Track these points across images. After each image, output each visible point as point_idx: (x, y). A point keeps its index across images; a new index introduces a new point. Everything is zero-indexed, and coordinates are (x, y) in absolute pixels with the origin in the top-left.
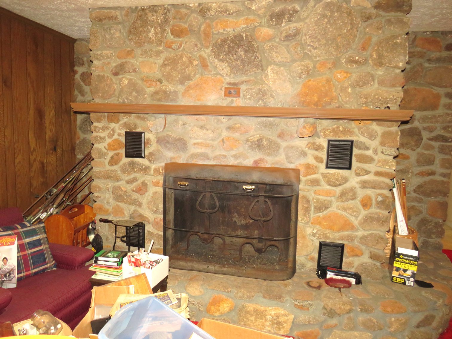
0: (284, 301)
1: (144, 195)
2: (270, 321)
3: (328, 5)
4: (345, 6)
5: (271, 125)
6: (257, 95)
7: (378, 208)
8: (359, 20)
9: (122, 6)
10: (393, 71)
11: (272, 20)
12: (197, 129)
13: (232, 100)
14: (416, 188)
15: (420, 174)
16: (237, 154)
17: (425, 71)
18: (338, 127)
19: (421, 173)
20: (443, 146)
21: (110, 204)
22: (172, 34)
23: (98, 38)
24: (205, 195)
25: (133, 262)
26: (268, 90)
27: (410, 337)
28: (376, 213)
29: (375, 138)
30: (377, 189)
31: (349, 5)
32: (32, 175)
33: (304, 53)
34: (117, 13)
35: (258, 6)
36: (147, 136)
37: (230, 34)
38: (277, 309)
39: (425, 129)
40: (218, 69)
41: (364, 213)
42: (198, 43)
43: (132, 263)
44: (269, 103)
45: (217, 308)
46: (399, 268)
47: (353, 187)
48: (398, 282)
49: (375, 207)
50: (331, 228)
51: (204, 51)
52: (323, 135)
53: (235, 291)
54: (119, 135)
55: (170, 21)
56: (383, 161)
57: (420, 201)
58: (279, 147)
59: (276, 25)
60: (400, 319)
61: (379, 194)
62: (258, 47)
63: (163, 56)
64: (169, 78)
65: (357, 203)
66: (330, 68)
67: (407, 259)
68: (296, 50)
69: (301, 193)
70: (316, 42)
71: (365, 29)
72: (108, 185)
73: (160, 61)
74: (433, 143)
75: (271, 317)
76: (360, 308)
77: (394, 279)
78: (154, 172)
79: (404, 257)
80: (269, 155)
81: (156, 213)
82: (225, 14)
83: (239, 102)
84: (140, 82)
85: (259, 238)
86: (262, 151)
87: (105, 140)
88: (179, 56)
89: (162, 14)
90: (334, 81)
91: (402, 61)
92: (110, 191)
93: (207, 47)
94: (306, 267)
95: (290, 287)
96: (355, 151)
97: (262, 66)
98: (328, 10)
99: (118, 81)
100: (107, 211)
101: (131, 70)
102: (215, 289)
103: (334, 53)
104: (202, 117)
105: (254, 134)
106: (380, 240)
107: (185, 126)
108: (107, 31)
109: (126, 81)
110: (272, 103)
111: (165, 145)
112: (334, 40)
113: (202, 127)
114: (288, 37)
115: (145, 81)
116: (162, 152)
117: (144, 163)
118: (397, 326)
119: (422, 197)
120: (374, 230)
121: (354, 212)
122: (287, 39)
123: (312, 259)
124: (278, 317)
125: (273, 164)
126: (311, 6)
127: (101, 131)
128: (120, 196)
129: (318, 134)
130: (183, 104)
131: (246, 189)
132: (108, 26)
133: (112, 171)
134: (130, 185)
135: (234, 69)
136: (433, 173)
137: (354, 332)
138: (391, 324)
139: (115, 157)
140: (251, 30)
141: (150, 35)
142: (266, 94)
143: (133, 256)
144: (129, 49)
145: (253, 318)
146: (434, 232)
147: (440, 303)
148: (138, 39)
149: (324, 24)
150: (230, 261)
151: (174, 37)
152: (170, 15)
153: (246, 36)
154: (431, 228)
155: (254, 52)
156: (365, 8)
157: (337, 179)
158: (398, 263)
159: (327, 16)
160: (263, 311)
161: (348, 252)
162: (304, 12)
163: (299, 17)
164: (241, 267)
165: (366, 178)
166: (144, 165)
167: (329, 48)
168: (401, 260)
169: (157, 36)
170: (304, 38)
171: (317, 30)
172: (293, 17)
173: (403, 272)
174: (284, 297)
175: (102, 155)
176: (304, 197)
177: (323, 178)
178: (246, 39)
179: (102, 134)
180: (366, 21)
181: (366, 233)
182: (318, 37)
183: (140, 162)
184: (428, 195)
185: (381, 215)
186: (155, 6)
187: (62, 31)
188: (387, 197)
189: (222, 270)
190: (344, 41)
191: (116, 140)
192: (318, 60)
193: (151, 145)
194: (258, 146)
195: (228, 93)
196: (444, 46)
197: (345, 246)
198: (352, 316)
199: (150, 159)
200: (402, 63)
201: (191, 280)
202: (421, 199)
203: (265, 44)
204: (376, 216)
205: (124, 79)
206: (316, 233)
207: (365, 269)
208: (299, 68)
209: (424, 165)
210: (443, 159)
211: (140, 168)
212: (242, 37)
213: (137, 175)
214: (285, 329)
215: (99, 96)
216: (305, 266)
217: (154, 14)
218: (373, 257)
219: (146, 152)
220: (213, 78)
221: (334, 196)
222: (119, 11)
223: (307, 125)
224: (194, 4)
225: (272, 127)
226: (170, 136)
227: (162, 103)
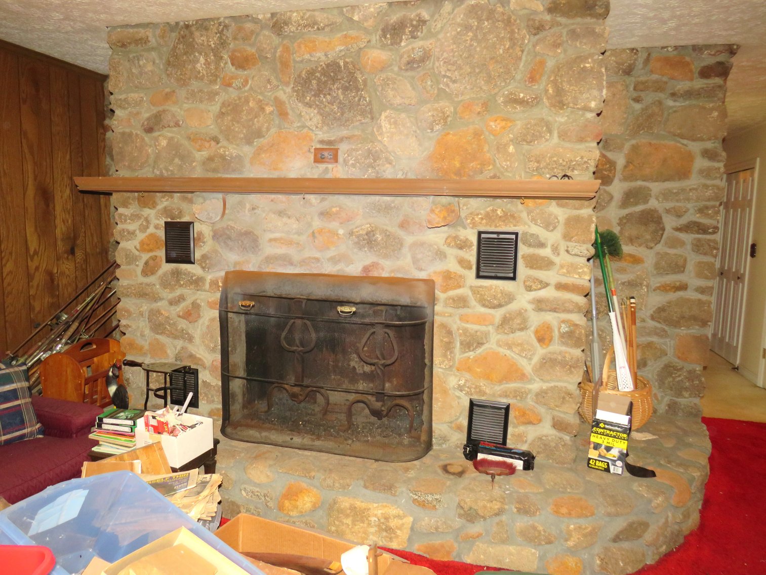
0: (397, 494)
1: (196, 323)
2: (376, 526)
3: (474, 10)
4: (500, 9)
5: (388, 208)
6: (365, 159)
7: (563, 344)
8: (524, 31)
9: (154, 22)
10: (583, 115)
11: (385, 38)
12: (273, 216)
13: (327, 168)
14: (654, 312)
15: (662, 289)
16: (335, 256)
17: (666, 113)
18: (494, 211)
19: (663, 286)
20: (699, 240)
21: (147, 338)
22: (233, 64)
23: (121, 73)
24: (294, 323)
25: (152, 426)
26: (381, 151)
27: (602, 557)
28: (560, 353)
29: (555, 228)
30: (560, 313)
31: (507, 8)
32: (32, 292)
33: (439, 89)
34: (147, 33)
35: (363, 15)
36: (198, 227)
37: (321, 61)
38: (386, 506)
39: (668, 211)
40: (303, 119)
41: (541, 351)
42: (273, 77)
43: (150, 428)
44: (384, 171)
45: (293, 502)
46: (598, 444)
47: (523, 309)
48: (597, 467)
49: (558, 343)
50: (487, 377)
51: (283, 90)
52: (470, 223)
53: (320, 475)
54: (156, 227)
55: (230, 44)
56: (568, 266)
57: (662, 334)
58: (401, 244)
59: (392, 44)
60: (584, 527)
61: (563, 322)
62: (365, 81)
63: (219, 99)
64: (229, 135)
65: (528, 336)
66: (479, 113)
67: (610, 430)
68: (424, 84)
69: (438, 320)
70: (456, 70)
71: (534, 46)
72: (141, 307)
73: (215, 108)
74: (683, 236)
75: (377, 520)
76: (516, 508)
77: (591, 462)
78: (210, 286)
79: (607, 426)
80: (386, 256)
81: (215, 352)
82: (312, 30)
83: (338, 171)
84: (186, 143)
85: (376, 393)
86: (374, 251)
87: (136, 236)
88: (243, 99)
89: (216, 33)
90: (487, 133)
91: (594, 99)
92: (145, 317)
93: (287, 84)
94: (450, 442)
95: (412, 472)
96: (523, 250)
97: (371, 112)
98: (474, 18)
99: (153, 142)
100: (141, 348)
101: (172, 124)
102: (290, 472)
103: (484, 88)
104: (280, 197)
105: (362, 224)
106: (567, 398)
107: (256, 211)
108: (133, 62)
109: (165, 142)
110: (388, 173)
111: (225, 242)
112: (485, 67)
113: (281, 213)
114: (412, 64)
115: (193, 140)
116: (220, 254)
117: (194, 271)
118: (578, 538)
119: (666, 328)
120: (557, 381)
121: (523, 350)
122: (411, 67)
123: (459, 428)
124: (387, 519)
125: (392, 271)
126: (447, 11)
127: (128, 221)
128: (160, 325)
129: (463, 222)
130: (252, 176)
131: (342, 312)
132: (135, 55)
133: (148, 285)
134: (176, 307)
135: (327, 119)
136: (683, 287)
137: (508, 546)
138: (569, 534)
139: (151, 262)
140: (354, 54)
141: (198, 66)
142: (379, 158)
143: (154, 417)
144: (168, 90)
145: (349, 521)
146: (687, 388)
147: (658, 502)
148: (181, 74)
149: (467, 40)
150: (332, 430)
151: (236, 69)
152: (229, 34)
153: (346, 63)
154: (682, 381)
155: (358, 89)
156: (535, 12)
157: (495, 296)
158: (597, 437)
159: (472, 27)
160: (365, 509)
161: (515, 417)
162: (435, 21)
163: (429, 31)
164: (346, 440)
165: (543, 293)
166: (195, 276)
167: (476, 80)
168: (602, 431)
169: (209, 68)
170: (437, 64)
171: (456, 51)
172: (418, 31)
173: (605, 451)
174: (396, 487)
175: (131, 259)
176: (443, 326)
177: (472, 294)
178: (344, 69)
179: (132, 226)
180: (535, 35)
181: (545, 386)
182: (458, 62)
183: (189, 270)
184: (676, 324)
185: (567, 355)
186: (205, 20)
187: (79, 62)
188: (576, 325)
189: (314, 443)
190: (501, 68)
191: (151, 235)
192: (462, 101)
193: (204, 242)
194: (368, 243)
195: (319, 158)
196: (698, 70)
197: (511, 407)
198: (504, 519)
199: (204, 265)
200: (595, 101)
201: (257, 457)
202: (664, 330)
203: (376, 76)
204: (560, 358)
205: (161, 138)
206: (464, 385)
207: (545, 445)
208: (430, 114)
209: (667, 274)
210: (699, 263)
211: (189, 280)
212: (339, 67)
213: (186, 291)
214: (400, 540)
215: (125, 165)
216: (448, 440)
217: (204, 33)
218: (558, 425)
219: (198, 254)
220: (296, 133)
221: (493, 325)
222: (151, 30)
223: (437, 208)
224: (264, 14)
225: (389, 211)
226: (232, 228)
227: (219, 175)
